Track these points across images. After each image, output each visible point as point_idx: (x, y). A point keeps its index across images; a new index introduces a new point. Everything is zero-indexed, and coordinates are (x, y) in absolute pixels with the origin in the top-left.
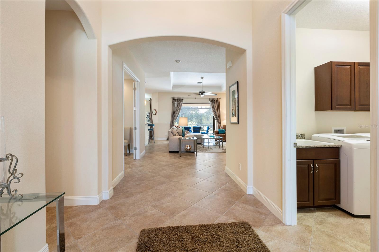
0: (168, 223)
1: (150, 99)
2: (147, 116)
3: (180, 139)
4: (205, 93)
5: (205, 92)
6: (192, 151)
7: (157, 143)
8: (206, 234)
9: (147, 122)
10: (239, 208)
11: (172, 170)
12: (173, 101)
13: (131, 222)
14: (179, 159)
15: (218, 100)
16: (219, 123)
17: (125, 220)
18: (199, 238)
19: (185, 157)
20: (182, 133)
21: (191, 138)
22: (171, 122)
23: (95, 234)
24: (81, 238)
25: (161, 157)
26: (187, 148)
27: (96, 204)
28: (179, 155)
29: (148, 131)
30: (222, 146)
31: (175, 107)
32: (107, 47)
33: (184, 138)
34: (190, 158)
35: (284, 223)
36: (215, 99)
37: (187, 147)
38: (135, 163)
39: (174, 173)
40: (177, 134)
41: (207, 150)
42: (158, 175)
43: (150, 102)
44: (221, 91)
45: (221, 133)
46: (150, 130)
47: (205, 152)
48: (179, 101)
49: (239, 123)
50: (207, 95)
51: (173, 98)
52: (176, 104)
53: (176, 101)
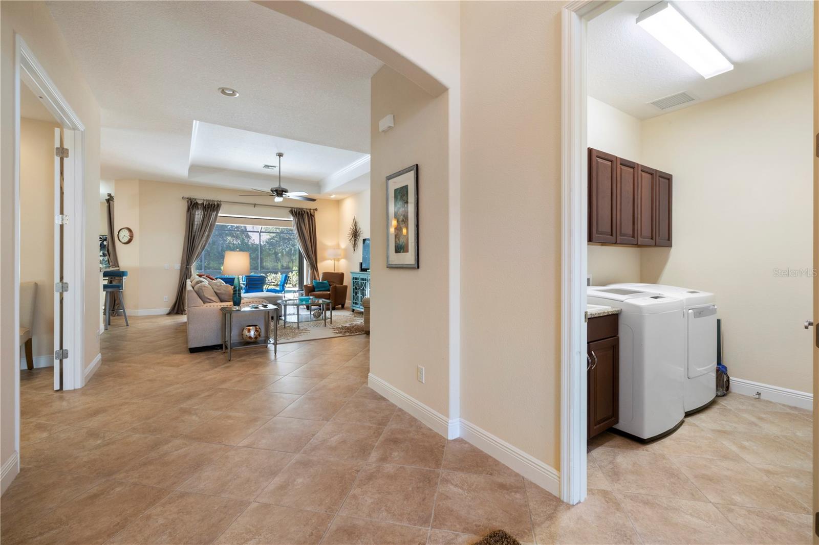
1: (109, 195)
3: (225, 312)
4: (287, 194)
5: (286, 191)
7: (137, 325)
9: (100, 263)
10: (456, 489)
11: (217, 409)
12: (189, 209)
14: (228, 367)
15: (311, 214)
16: (314, 266)
19: (244, 361)
20: (234, 294)
21: (259, 305)
22: (182, 264)
25: (165, 368)
26: (248, 334)
28: (222, 357)
29: (105, 292)
30: (331, 321)
31: (196, 223)
33: (240, 308)
35: (565, 501)
36: (304, 211)
37: (249, 331)
38: (64, 403)
39: (229, 417)
40: (215, 298)
41: (295, 335)
42: (172, 436)
44: (319, 192)
45: (319, 289)
46: (110, 290)
48: (208, 208)
49: (418, 268)
50: (289, 199)
51: (190, 199)
52: (199, 216)
53: (199, 208)
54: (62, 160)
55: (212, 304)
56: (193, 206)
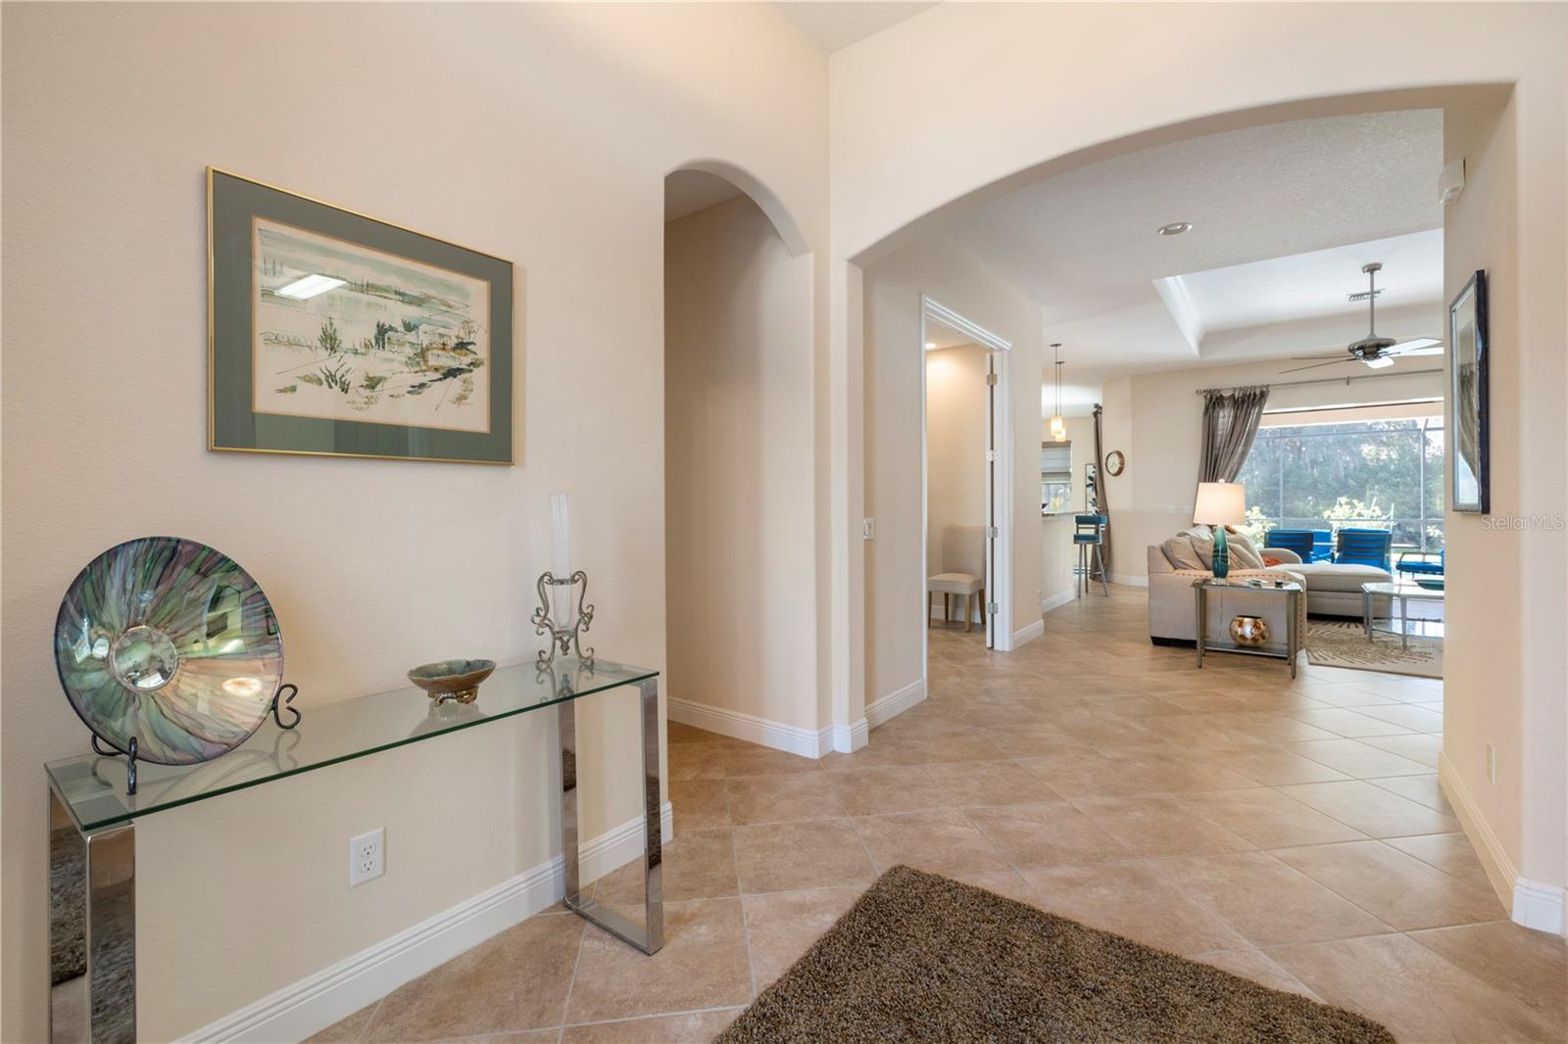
0: (992, 881)
1: (1097, 406)
2: (1089, 482)
3: (1201, 589)
4: (1391, 349)
5: (1388, 344)
6: (1281, 651)
7: (1121, 598)
8: (1116, 973)
9: (1089, 505)
11: (1122, 711)
12: (1207, 409)
13: (878, 834)
17: (865, 822)
18: (1076, 970)
19: (1222, 673)
20: (1214, 556)
21: (1263, 581)
23: (776, 829)
24: (744, 824)
26: (1239, 630)
27: (811, 757)
28: (1191, 658)
29: (1077, 545)
31: (1220, 433)
32: (845, 264)
33: (1221, 581)
34: (1252, 678)
37: (1241, 624)
40: (1193, 562)
41: (1384, 656)
43: (1094, 420)
46: (1086, 542)
47: (1369, 666)
48: (1243, 402)
49: (1486, 510)
50: (1401, 357)
51: (1210, 391)
52: (1226, 419)
53: (1226, 405)
54: (992, 387)
55: (1186, 572)
56: (1214, 403)
